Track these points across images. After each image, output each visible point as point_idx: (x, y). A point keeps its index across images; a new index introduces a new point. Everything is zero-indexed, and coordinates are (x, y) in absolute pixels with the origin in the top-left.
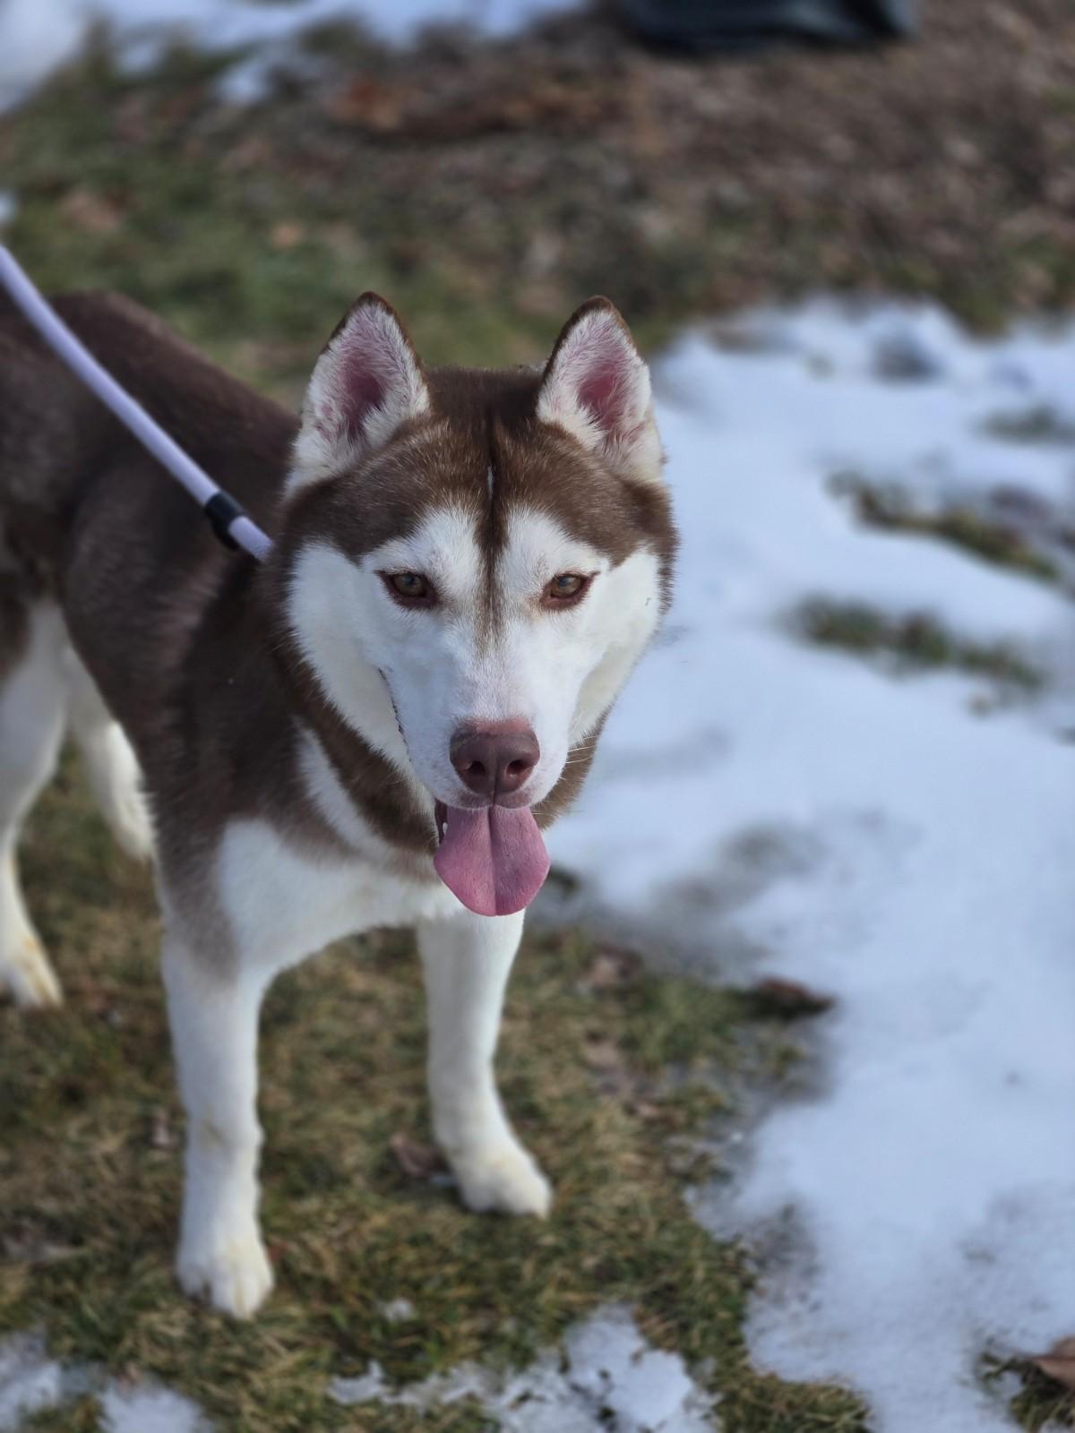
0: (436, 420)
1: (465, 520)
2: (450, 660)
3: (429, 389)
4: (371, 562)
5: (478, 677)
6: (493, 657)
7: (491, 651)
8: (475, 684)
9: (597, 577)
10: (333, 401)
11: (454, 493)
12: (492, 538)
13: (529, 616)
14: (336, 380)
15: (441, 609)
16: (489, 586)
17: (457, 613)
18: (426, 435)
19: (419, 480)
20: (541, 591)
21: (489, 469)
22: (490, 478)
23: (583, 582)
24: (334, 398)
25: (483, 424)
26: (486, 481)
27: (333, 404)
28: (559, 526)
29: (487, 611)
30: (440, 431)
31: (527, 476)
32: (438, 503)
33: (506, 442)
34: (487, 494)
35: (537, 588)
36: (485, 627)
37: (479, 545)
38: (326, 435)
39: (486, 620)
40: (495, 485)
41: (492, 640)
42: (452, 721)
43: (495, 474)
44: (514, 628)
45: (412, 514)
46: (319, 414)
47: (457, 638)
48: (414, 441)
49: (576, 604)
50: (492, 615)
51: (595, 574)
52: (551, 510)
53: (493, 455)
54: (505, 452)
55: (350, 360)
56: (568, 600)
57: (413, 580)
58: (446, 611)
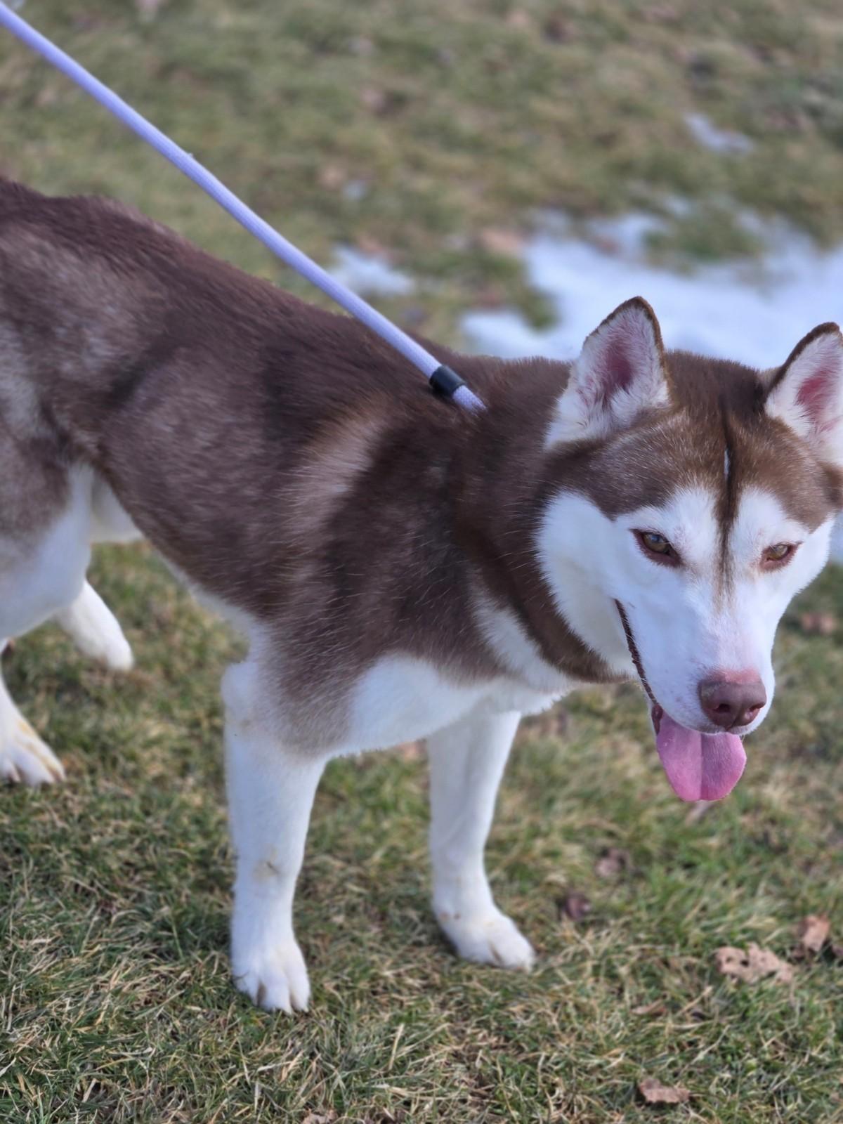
0: (676, 410)
1: (706, 499)
2: (691, 614)
3: (669, 384)
4: (628, 521)
5: (718, 631)
6: (727, 614)
7: (725, 606)
8: (715, 638)
9: (800, 546)
10: (595, 375)
11: (698, 475)
12: (727, 513)
13: (753, 579)
14: (600, 358)
15: (684, 569)
16: (724, 553)
17: (696, 573)
18: (669, 423)
19: (667, 461)
20: (760, 556)
21: (726, 453)
22: (726, 462)
23: (791, 549)
24: (595, 371)
25: (719, 414)
26: (723, 466)
27: (594, 376)
28: (779, 506)
29: (721, 574)
30: (680, 420)
31: (759, 462)
32: (685, 483)
33: (740, 432)
34: (723, 474)
35: (758, 553)
36: (720, 587)
37: (717, 519)
38: (586, 401)
39: (721, 581)
40: (731, 468)
41: (726, 599)
42: (699, 669)
43: (731, 458)
44: (740, 588)
45: (663, 491)
46: (582, 382)
47: (698, 595)
48: (659, 427)
49: (784, 565)
50: (725, 578)
51: (799, 543)
52: (776, 492)
53: (730, 442)
54: (741, 440)
55: (612, 344)
56: (779, 562)
57: (658, 540)
58: (689, 572)
